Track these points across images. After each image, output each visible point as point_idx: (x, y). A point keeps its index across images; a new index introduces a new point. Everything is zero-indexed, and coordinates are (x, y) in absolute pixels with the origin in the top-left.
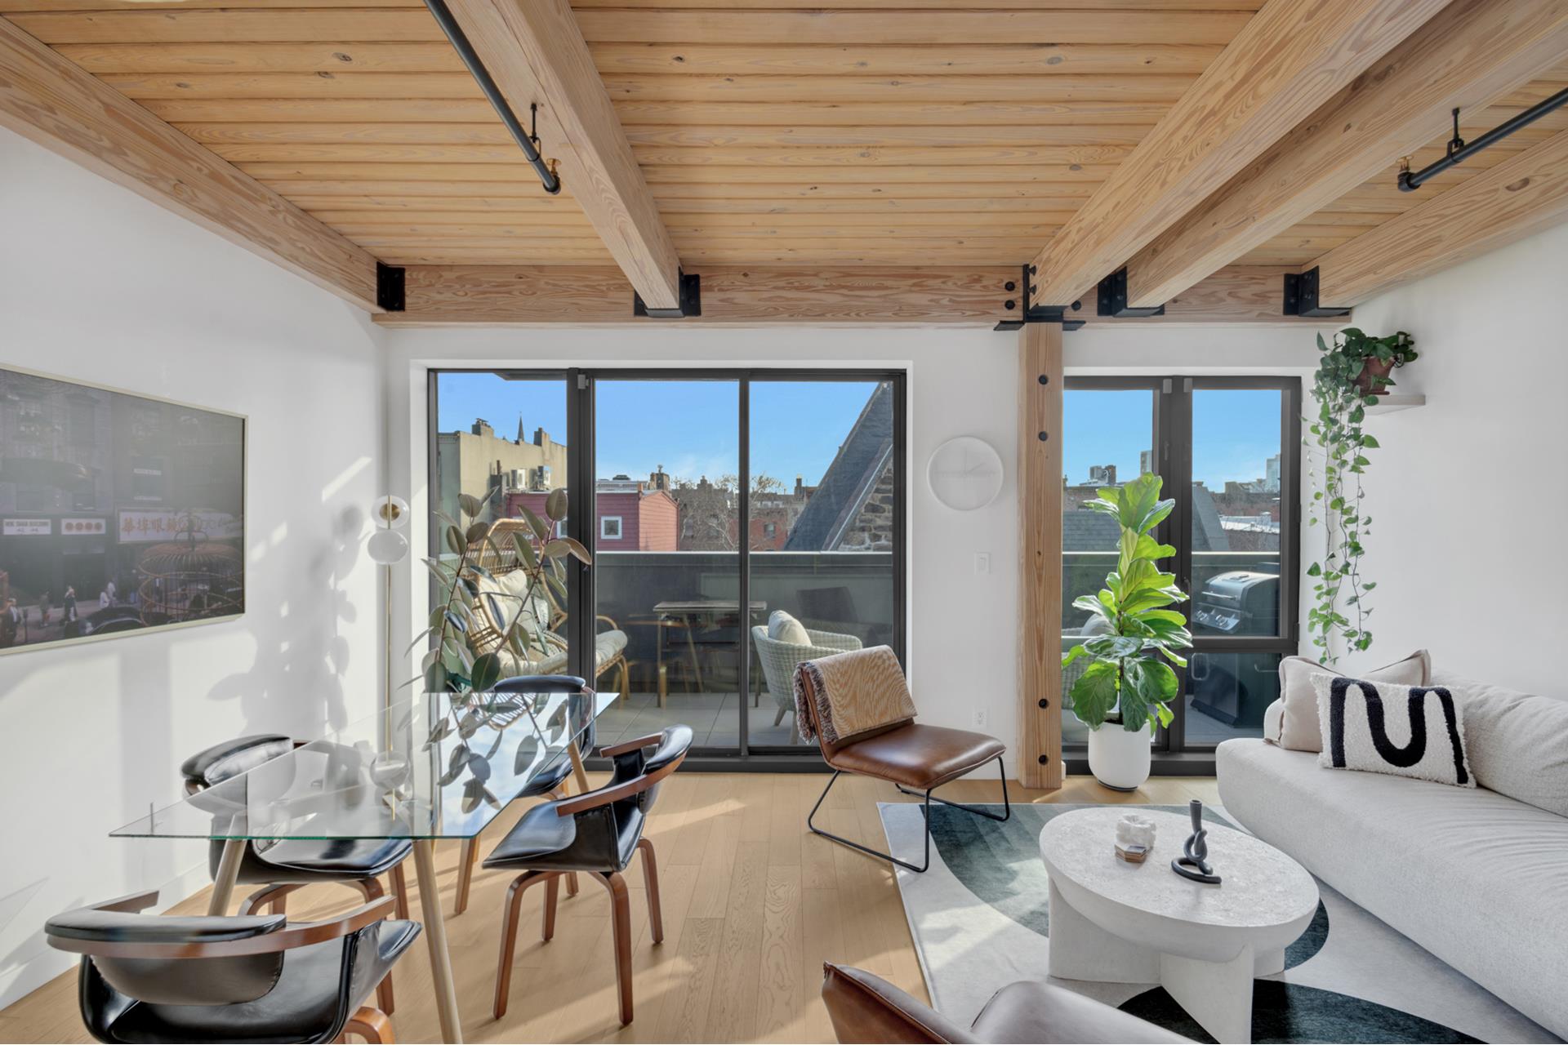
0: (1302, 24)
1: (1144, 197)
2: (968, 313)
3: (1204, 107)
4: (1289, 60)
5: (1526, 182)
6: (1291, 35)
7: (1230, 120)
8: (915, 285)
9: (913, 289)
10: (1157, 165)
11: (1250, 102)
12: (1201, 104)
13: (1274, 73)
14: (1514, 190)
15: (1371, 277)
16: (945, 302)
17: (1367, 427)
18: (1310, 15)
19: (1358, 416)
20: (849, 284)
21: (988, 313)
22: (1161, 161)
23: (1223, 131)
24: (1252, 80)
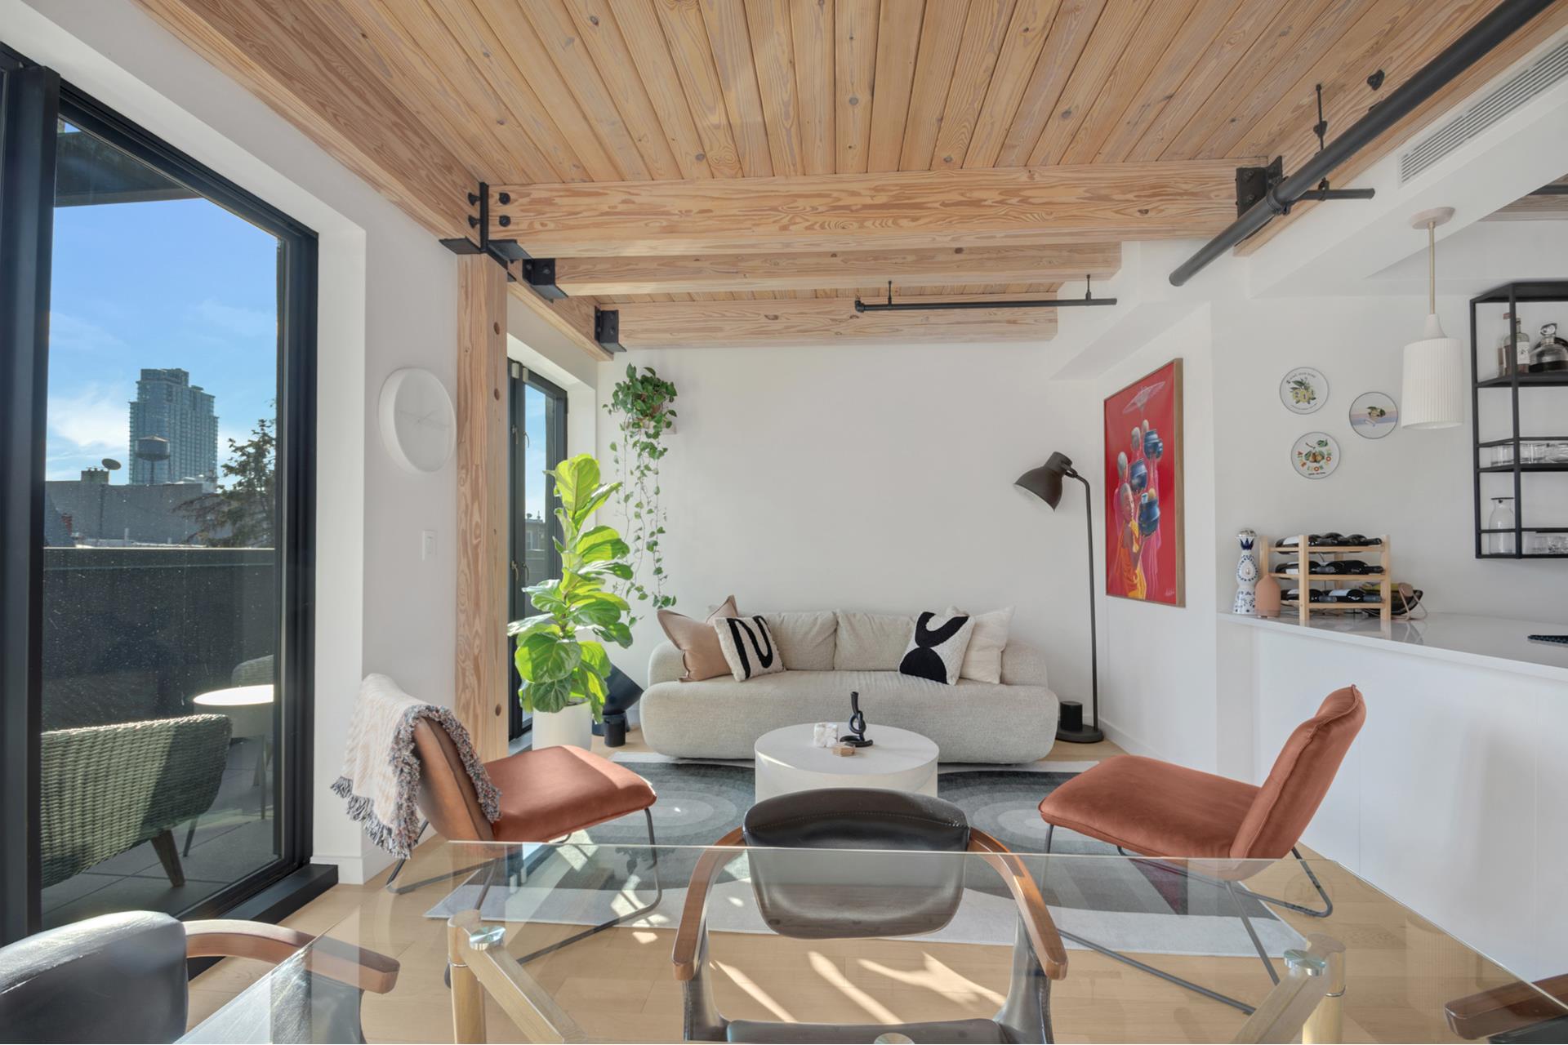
0: (937, 205)
1: (754, 225)
2: (442, 206)
3: (839, 200)
4: (927, 220)
5: (776, 318)
6: (929, 205)
7: (868, 224)
8: (395, 124)
9: (395, 129)
10: (774, 209)
11: (890, 222)
12: (835, 194)
13: (915, 219)
14: (769, 319)
15: (668, 336)
16: (423, 173)
17: (660, 443)
18: (944, 204)
19: (656, 435)
20: (325, 56)
21: (457, 219)
22: (780, 208)
23: (860, 228)
24: (891, 211)
